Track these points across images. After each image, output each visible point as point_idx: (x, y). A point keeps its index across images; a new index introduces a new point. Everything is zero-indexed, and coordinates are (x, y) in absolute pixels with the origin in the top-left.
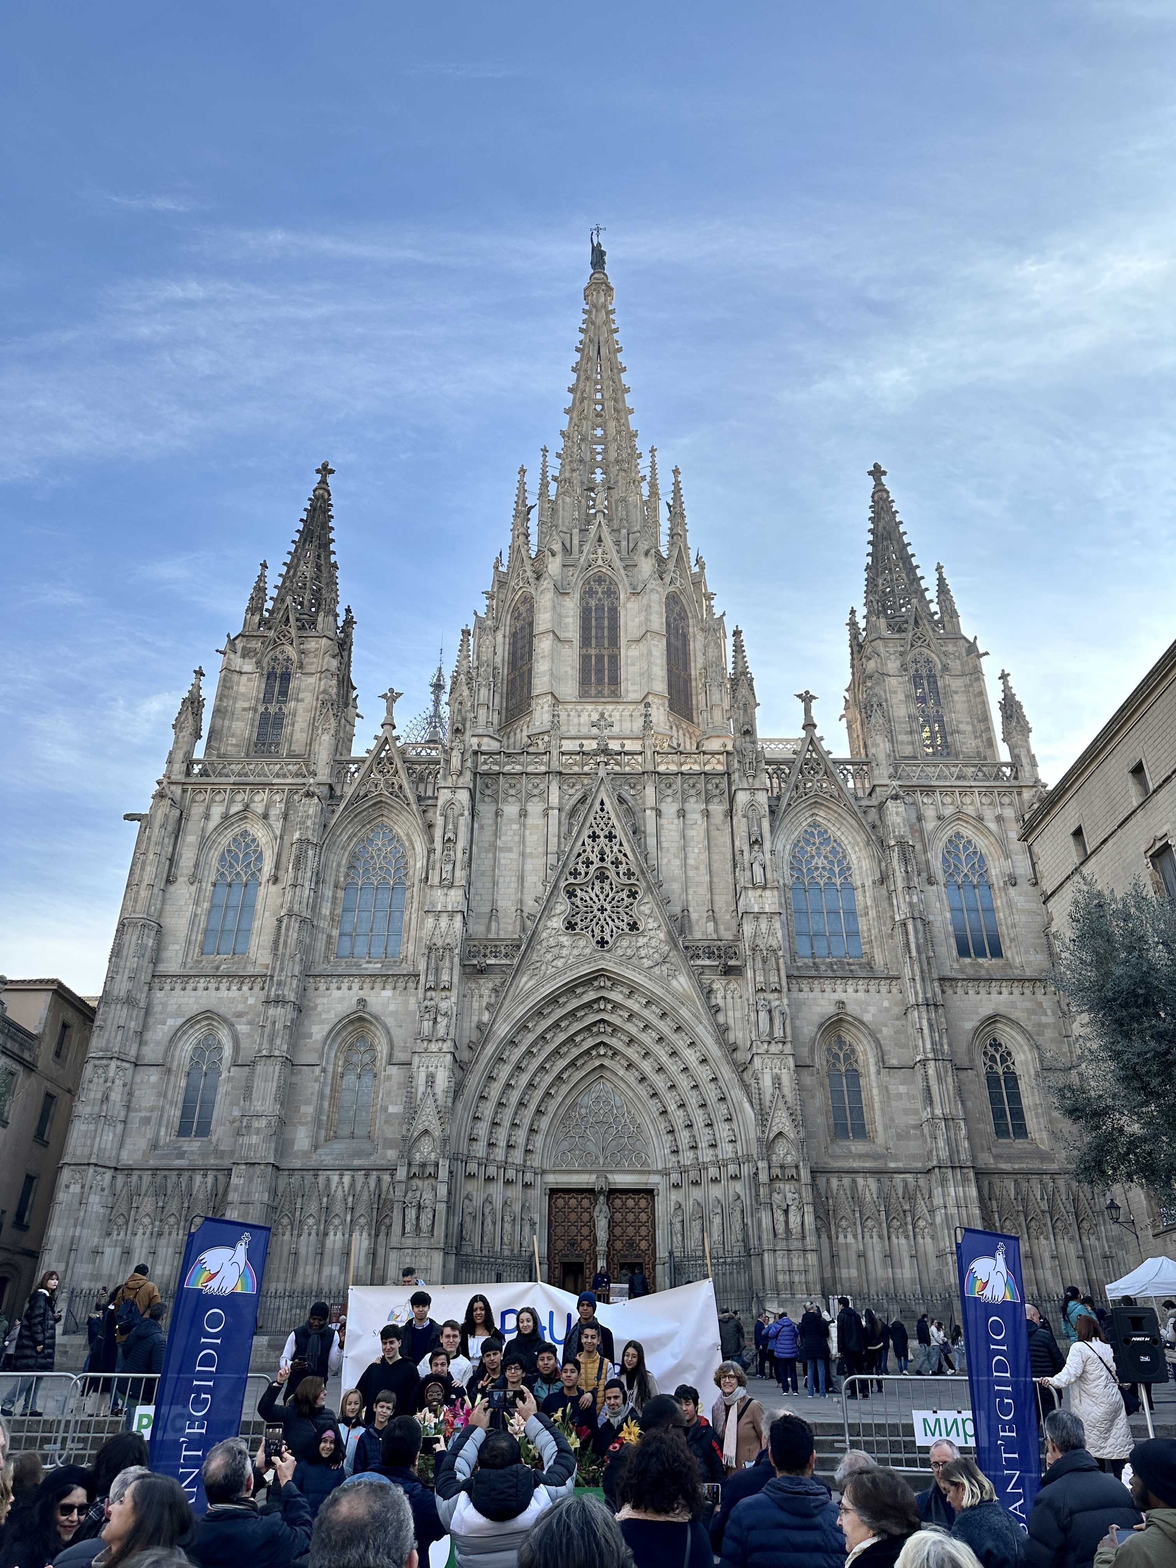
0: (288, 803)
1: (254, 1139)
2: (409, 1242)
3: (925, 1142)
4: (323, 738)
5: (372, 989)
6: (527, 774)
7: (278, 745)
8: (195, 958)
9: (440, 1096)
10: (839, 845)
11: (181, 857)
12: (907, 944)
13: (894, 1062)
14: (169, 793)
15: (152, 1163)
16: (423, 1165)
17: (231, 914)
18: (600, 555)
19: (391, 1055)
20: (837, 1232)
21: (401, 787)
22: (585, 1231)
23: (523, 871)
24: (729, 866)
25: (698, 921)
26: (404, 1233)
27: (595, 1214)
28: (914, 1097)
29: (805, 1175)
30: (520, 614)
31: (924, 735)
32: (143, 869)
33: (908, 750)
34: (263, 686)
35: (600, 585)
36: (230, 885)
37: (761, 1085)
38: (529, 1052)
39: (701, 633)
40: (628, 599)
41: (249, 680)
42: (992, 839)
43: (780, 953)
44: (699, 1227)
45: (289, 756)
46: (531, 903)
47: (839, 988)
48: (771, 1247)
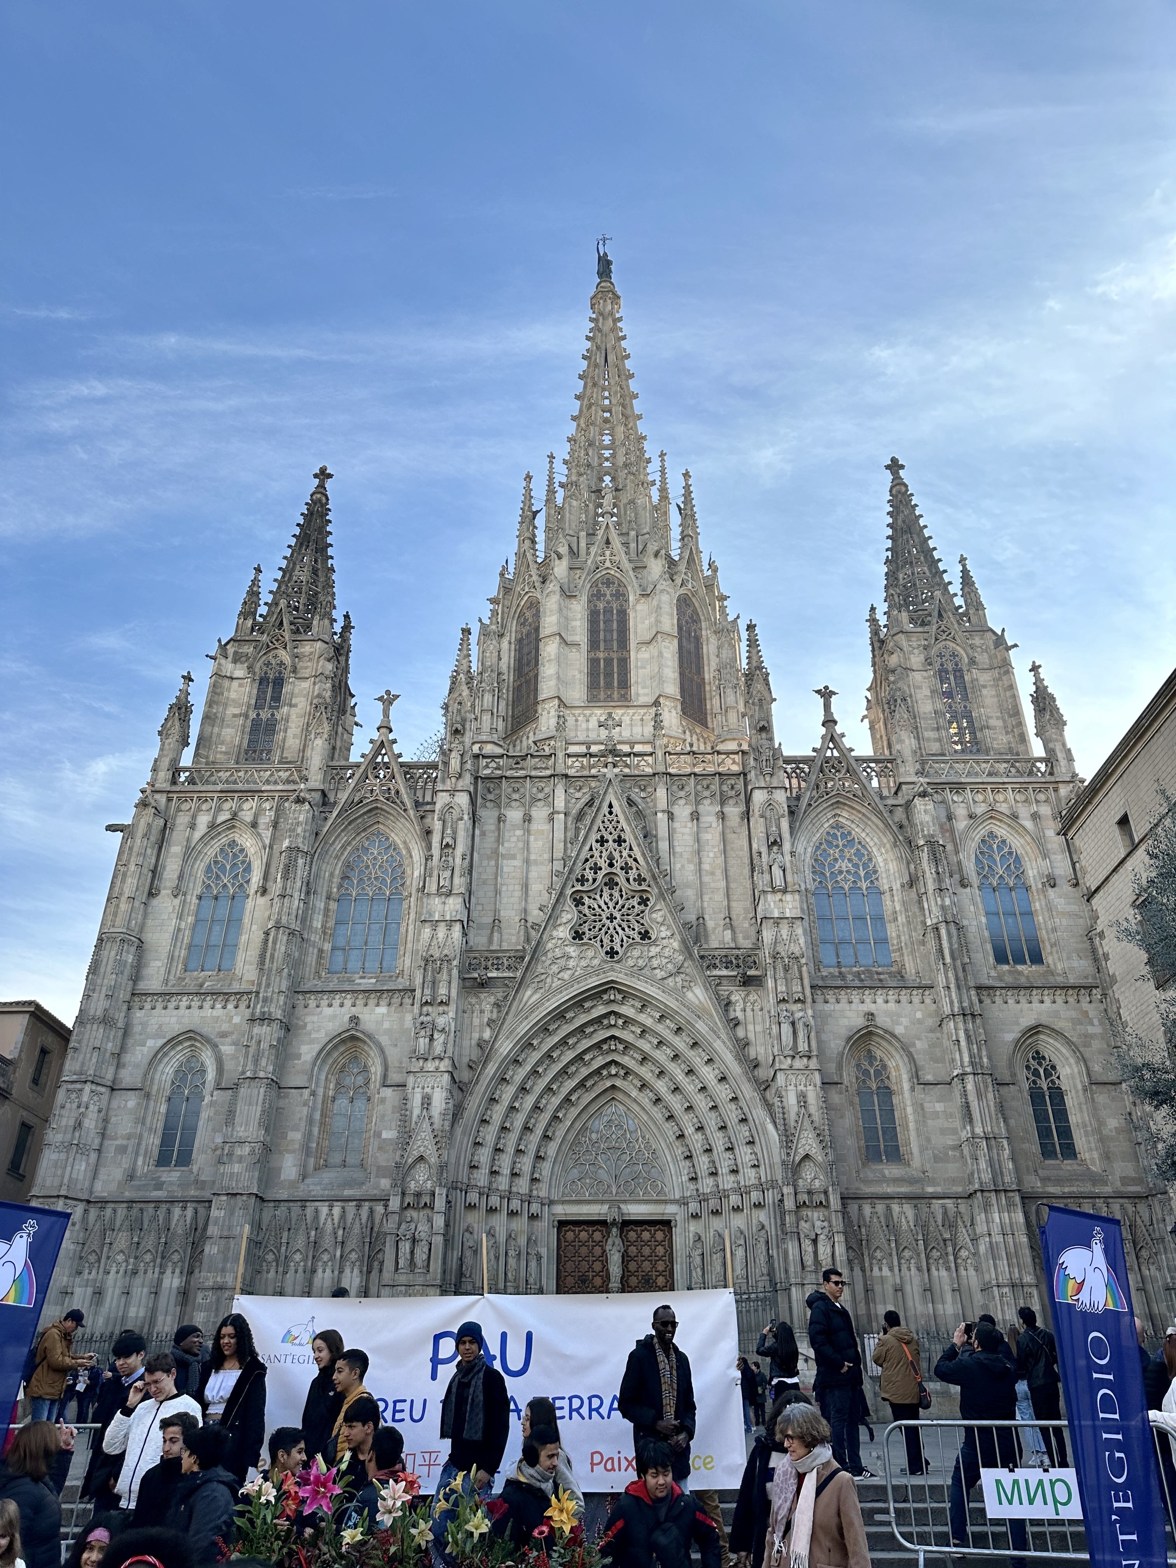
0: (279, 811)
1: (237, 1168)
2: (402, 1279)
3: (965, 1163)
4: (316, 742)
5: (366, 1005)
6: (531, 777)
7: (269, 752)
8: (178, 975)
9: (437, 1119)
10: (864, 847)
11: (164, 868)
12: (941, 950)
13: (929, 1078)
14: (152, 801)
15: (128, 1195)
16: (418, 1195)
17: (217, 928)
18: (608, 557)
19: (385, 1076)
20: (871, 1264)
21: (397, 792)
22: (597, 1266)
23: (527, 878)
24: (747, 871)
25: (715, 928)
26: (397, 1269)
27: (608, 1248)
28: (951, 1115)
29: (835, 1201)
30: (526, 620)
31: (952, 731)
32: (123, 881)
33: (935, 747)
34: (255, 691)
35: (608, 587)
36: (216, 898)
37: (785, 1104)
38: (534, 1072)
39: (714, 637)
40: (638, 601)
41: (240, 686)
42: (1028, 838)
43: (803, 961)
44: (720, 1261)
45: (280, 762)
46: (536, 912)
47: (868, 999)
48: (799, 1280)
